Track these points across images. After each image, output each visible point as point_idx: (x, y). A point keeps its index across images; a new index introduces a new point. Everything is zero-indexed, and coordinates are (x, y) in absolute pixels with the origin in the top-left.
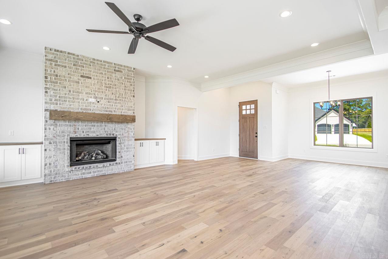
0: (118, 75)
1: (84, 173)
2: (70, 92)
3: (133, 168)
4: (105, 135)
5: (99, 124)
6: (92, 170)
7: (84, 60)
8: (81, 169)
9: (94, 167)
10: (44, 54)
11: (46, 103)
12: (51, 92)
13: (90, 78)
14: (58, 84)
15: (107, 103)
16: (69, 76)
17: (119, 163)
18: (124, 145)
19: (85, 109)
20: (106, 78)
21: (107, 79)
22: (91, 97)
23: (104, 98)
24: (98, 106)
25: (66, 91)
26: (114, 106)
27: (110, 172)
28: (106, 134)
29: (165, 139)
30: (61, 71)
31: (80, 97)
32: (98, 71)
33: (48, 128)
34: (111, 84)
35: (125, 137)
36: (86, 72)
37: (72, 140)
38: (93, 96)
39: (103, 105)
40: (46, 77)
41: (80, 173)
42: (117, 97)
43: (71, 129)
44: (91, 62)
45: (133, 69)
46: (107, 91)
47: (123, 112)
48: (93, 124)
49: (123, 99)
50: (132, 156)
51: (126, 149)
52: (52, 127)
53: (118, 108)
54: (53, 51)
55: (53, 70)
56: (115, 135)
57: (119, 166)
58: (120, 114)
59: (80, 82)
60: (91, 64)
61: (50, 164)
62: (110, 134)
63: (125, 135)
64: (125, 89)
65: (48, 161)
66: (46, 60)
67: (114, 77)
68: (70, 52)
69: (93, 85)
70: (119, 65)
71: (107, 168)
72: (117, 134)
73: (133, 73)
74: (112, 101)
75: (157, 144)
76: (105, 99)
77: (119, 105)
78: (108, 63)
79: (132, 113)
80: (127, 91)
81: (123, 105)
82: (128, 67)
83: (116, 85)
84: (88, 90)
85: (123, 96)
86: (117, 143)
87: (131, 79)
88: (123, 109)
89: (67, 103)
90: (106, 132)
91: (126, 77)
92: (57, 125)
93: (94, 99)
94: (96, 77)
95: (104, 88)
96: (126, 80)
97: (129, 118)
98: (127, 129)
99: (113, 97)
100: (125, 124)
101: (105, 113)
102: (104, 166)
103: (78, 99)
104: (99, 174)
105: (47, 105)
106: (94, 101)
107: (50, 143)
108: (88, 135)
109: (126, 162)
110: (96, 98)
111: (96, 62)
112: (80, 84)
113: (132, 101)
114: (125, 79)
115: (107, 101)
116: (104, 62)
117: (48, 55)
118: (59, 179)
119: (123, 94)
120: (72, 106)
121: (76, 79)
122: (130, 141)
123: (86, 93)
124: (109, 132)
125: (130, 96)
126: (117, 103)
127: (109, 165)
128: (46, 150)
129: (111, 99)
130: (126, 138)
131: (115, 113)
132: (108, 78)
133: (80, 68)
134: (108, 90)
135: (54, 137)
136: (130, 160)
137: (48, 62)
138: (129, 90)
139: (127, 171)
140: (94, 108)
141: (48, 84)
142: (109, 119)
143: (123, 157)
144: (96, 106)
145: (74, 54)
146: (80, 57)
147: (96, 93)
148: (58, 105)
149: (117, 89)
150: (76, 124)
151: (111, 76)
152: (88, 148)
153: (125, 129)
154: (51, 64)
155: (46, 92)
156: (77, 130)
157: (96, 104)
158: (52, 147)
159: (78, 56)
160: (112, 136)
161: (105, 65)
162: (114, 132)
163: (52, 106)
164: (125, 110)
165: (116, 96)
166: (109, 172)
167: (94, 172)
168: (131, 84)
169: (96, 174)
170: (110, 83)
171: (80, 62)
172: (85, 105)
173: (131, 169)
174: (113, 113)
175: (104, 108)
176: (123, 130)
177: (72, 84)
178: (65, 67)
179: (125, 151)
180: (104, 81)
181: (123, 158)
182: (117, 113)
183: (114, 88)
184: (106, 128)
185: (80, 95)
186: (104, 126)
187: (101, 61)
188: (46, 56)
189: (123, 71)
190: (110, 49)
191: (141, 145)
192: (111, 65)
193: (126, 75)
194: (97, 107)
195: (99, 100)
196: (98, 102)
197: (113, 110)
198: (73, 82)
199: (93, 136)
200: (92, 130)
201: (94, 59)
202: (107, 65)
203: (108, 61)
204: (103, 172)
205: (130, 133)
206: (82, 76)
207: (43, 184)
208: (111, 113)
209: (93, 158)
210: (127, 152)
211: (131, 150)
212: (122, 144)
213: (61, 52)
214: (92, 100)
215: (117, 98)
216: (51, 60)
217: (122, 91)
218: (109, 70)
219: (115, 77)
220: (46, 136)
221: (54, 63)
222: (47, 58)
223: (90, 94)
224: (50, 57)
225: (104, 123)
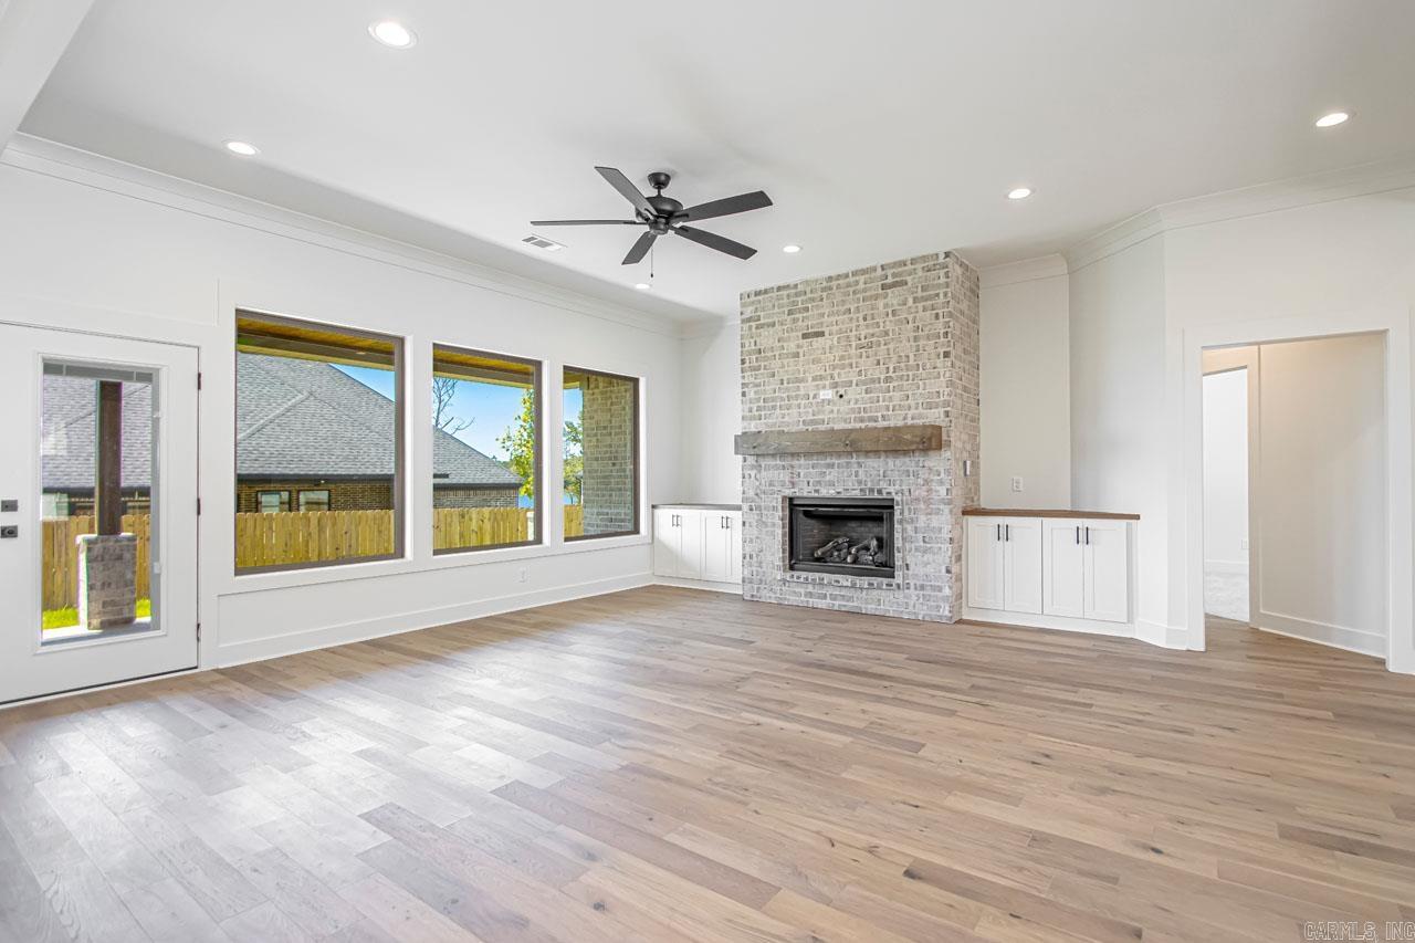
0: (894, 297)
1: (810, 595)
2: (782, 384)
3: (947, 613)
4: (856, 494)
5: (843, 461)
6: (829, 591)
7: (808, 290)
8: (802, 580)
9: (830, 584)
10: (739, 310)
11: (743, 418)
12: (751, 394)
13: (822, 334)
14: (762, 371)
15: (864, 395)
16: (780, 344)
17: (898, 586)
18: (916, 528)
19: (813, 422)
20: (861, 319)
21: (861, 322)
22: (824, 387)
23: (854, 384)
24: (842, 409)
25: (774, 384)
26: (884, 401)
27: (871, 608)
28: (861, 490)
29: (1137, 517)
30: (767, 339)
31: (802, 392)
32: (840, 308)
33: (747, 472)
34: (873, 335)
35: (917, 499)
36: (811, 323)
37: (792, 505)
38: (827, 383)
39: (852, 405)
40: (743, 362)
41: (802, 591)
42: (891, 369)
43: (785, 476)
44: (823, 290)
45: (942, 256)
46: (864, 358)
47: (909, 416)
48: (828, 461)
49: (910, 373)
50: (944, 571)
51: (922, 544)
52: (753, 473)
53: (894, 406)
54: (753, 298)
55: (752, 341)
56: (884, 492)
57: (900, 595)
58: (900, 423)
59: (801, 351)
60: (825, 294)
61: (751, 557)
62: (872, 490)
63: (916, 494)
64: (916, 339)
65: (748, 550)
66: (743, 321)
67: (881, 308)
68: (781, 284)
69: (828, 351)
70: (895, 265)
71: (865, 592)
72: (891, 489)
73: (942, 273)
74: (877, 385)
75: (1083, 537)
76: (857, 385)
77: (897, 395)
78: (864, 272)
79: (942, 416)
80: (921, 343)
81: (910, 393)
82: (924, 258)
83: (887, 333)
84: (817, 370)
85: (911, 362)
86: (897, 516)
87: (937, 295)
88: (909, 408)
89: (778, 411)
90: (860, 482)
91: (920, 294)
92: (760, 466)
93: (830, 391)
94: (835, 328)
95: (854, 351)
96: (920, 305)
97: (908, 437)
98: (923, 474)
99: (879, 373)
100: (919, 457)
101: (858, 425)
102: (853, 586)
103: (797, 397)
104: (845, 606)
105: (746, 423)
106: (830, 397)
107: (751, 510)
108: (817, 491)
109: (922, 587)
110: (835, 385)
111: (834, 283)
112: (802, 358)
113: (942, 374)
114: (914, 302)
115: (864, 387)
116: (855, 273)
117: (744, 309)
118: (767, 596)
119: (908, 357)
120: (786, 419)
121: (791, 346)
122: (933, 516)
123: (814, 379)
124: (869, 485)
125: (933, 356)
126: (891, 389)
127: (866, 586)
128: (744, 523)
129: (873, 381)
130: (922, 506)
131: (885, 424)
132: (865, 319)
133: (800, 316)
134: (864, 354)
135: (757, 495)
136: (937, 584)
137: (746, 326)
138: (928, 338)
139: (927, 619)
140: (831, 416)
141: (746, 374)
142: (851, 444)
143: (912, 567)
144: (835, 409)
145: (788, 287)
146: (800, 288)
147: (836, 373)
148: (763, 421)
149: (891, 346)
150: (795, 462)
151: (872, 309)
152: (856, 529)
153: (916, 475)
154: (750, 328)
155: (744, 394)
156: (796, 480)
157: (835, 404)
158: (754, 517)
159: (796, 286)
160: (876, 496)
161: (857, 282)
162: (883, 485)
163: (753, 423)
164: (917, 408)
165: (888, 368)
166: (869, 606)
167: (834, 598)
168: (937, 314)
169: (837, 603)
170: (871, 331)
171: (799, 299)
172: (810, 410)
173: (941, 617)
174: (881, 424)
175: (854, 413)
176: (912, 477)
177: (785, 362)
178: (773, 325)
179: (916, 549)
180: (854, 333)
181: (910, 572)
182: (892, 423)
183: (883, 342)
184: (862, 476)
185: (802, 385)
186: (856, 466)
187: (847, 276)
188: (742, 314)
189: (909, 279)
192: (873, 275)
193: (920, 289)
194: (838, 411)
195: (842, 392)
196: (841, 396)
197: (879, 414)
198: (788, 356)
199: (828, 496)
200: (828, 478)
201: (830, 279)
202: (862, 279)
203: (865, 266)
204: (855, 604)
205: (935, 486)
206: (805, 336)
207: (741, 598)
208: (874, 424)
209: (849, 559)
210: (925, 552)
211: (940, 548)
212: (908, 523)
213: (766, 292)
214: (827, 394)
215: (890, 374)
216: (749, 320)
217: (907, 347)
218: (868, 294)
219: (886, 306)
220: (744, 493)
221: (754, 324)
222: (744, 317)
223: (821, 378)
224: (749, 312)
225: (854, 456)
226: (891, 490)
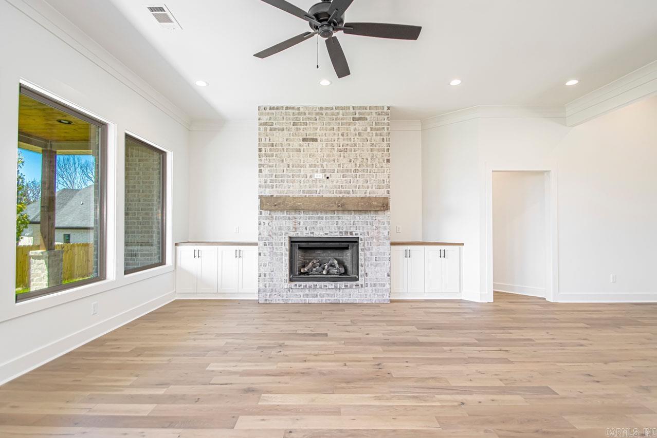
0: (360, 125)
1: (307, 295)
2: (289, 167)
3: (387, 298)
4: (337, 235)
5: (329, 215)
6: (319, 292)
7: (307, 112)
8: (302, 287)
9: (321, 288)
10: (258, 117)
11: (260, 186)
12: (266, 171)
13: (316, 140)
14: (274, 157)
15: (342, 178)
16: (288, 142)
17: (362, 285)
18: (371, 253)
19: (309, 192)
20: (340, 135)
21: (340, 137)
22: (317, 172)
23: (336, 171)
24: (328, 185)
25: (283, 166)
26: (354, 182)
27: (345, 299)
28: (340, 232)
29: (462, 244)
30: (278, 138)
31: (302, 173)
32: (328, 126)
33: (262, 221)
34: (347, 145)
35: (372, 237)
36: (310, 133)
37: (293, 242)
38: (319, 169)
39: (335, 183)
40: (260, 150)
41: (302, 294)
42: (358, 165)
43: (290, 224)
44: (317, 114)
45: (386, 109)
46: (342, 157)
47: (368, 192)
48: (319, 215)
49: (369, 169)
50: (386, 275)
51: (374, 261)
52: (267, 222)
53: (359, 186)
54: (268, 111)
55: (268, 138)
56: (354, 233)
57: (362, 290)
58: (363, 195)
59: (302, 149)
60: (318, 117)
61: (265, 275)
62: (347, 233)
63: (371, 234)
64: (372, 150)
65: (262, 271)
66: (260, 124)
67: (352, 131)
68: (289, 105)
69: (319, 150)
70: (360, 108)
71: (341, 290)
72: (358, 232)
73: (386, 117)
74: (350, 173)
75: (443, 254)
76: (337, 172)
77: (361, 180)
78: (342, 108)
79: (386, 193)
80: (375, 153)
81: (368, 179)
82: (376, 107)
83: (355, 145)
84: (312, 161)
85: (369, 163)
86: (360, 247)
87: (383, 128)
88: (368, 188)
89: (285, 183)
90: (339, 228)
91: (374, 126)
92: (272, 217)
93: (321, 174)
94: (324, 138)
95: (336, 152)
96: (374, 132)
97: (375, 203)
98: (376, 224)
99: (351, 166)
100: (373, 214)
101: (338, 195)
102: (336, 288)
103: (299, 176)
104: (329, 300)
105: (262, 190)
106: (321, 177)
107: (265, 245)
108: (313, 233)
109: (375, 285)
110: (324, 171)
111: (324, 112)
112: (302, 152)
113: (385, 171)
114: (371, 130)
115: (342, 174)
116: (337, 108)
117: (261, 117)
118: (276, 299)
119: (367, 159)
120: (291, 189)
121: (296, 144)
122: (380, 246)
123: (310, 166)
124: (344, 230)
125: (381, 160)
126: (358, 176)
127: (343, 287)
128: (260, 254)
129: (347, 171)
130: (375, 241)
131: (354, 195)
132: (343, 135)
133: (301, 127)
134: (342, 155)
135: (270, 235)
136: (382, 283)
137: (262, 128)
138: (379, 150)
139: (377, 302)
140: (322, 189)
141: (263, 159)
142: (341, 206)
143: (369, 274)
144: (324, 185)
145: (293, 108)
146: (301, 110)
147: (324, 164)
148: (275, 189)
149: (358, 152)
150: (297, 215)
151: (347, 130)
153: (372, 224)
154: (266, 129)
155: (260, 171)
156: (297, 226)
157: (324, 182)
158: (267, 250)
159: (299, 109)
160: (349, 235)
161: (338, 114)
162: (352, 229)
163: (267, 190)
164: (372, 188)
165: (356, 164)
166: (344, 299)
167: (322, 296)
168: (383, 139)
169: (324, 299)
170: (346, 142)
171: (301, 117)
172: (308, 185)
173: (384, 300)
174: (352, 195)
175: (336, 188)
176: (369, 225)
177: (291, 153)
178: (283, 130)
179: (372, 265)
180: (336, 142)
181: (368, 277)
182: (358, 195)
183: (353, 150)
184: (340, 224)
185: (302, 169)
186: (337, 218)
187: (332, 109)
188: (259, 119)
189: (368, 117)
190: (331, 83)
191: (408, 254)
192: (347, 111)
193: (374, 123)
194: (326, 186)
195: (328, 175)
196: (328, 178)
197: (351, 190)
198: (293, 150)
199: (319, 236)
200: (319, 225)
201: (321, 108)
202: (341, 112)
203: (343, 105)
204: (336, 298)
205: (381, 230)
206: (304, 140)
207: (257, 303)
208: (348, 195)
209: (324, 272)
210: (376, 266)
211: (384, 264)
212: (367, 250)
213: (277, 108)
214: (319, 176)
215: (357, 168)
216: (265, 124)
217: (367, 155)
218: (345, 121)
219: (355, 130)
220: (260, 234)
221: (269, 128)
222: (262, 121)
223: (315, 166)
224: (265, 119)
225: (336, 213)
226: (356, 232)
